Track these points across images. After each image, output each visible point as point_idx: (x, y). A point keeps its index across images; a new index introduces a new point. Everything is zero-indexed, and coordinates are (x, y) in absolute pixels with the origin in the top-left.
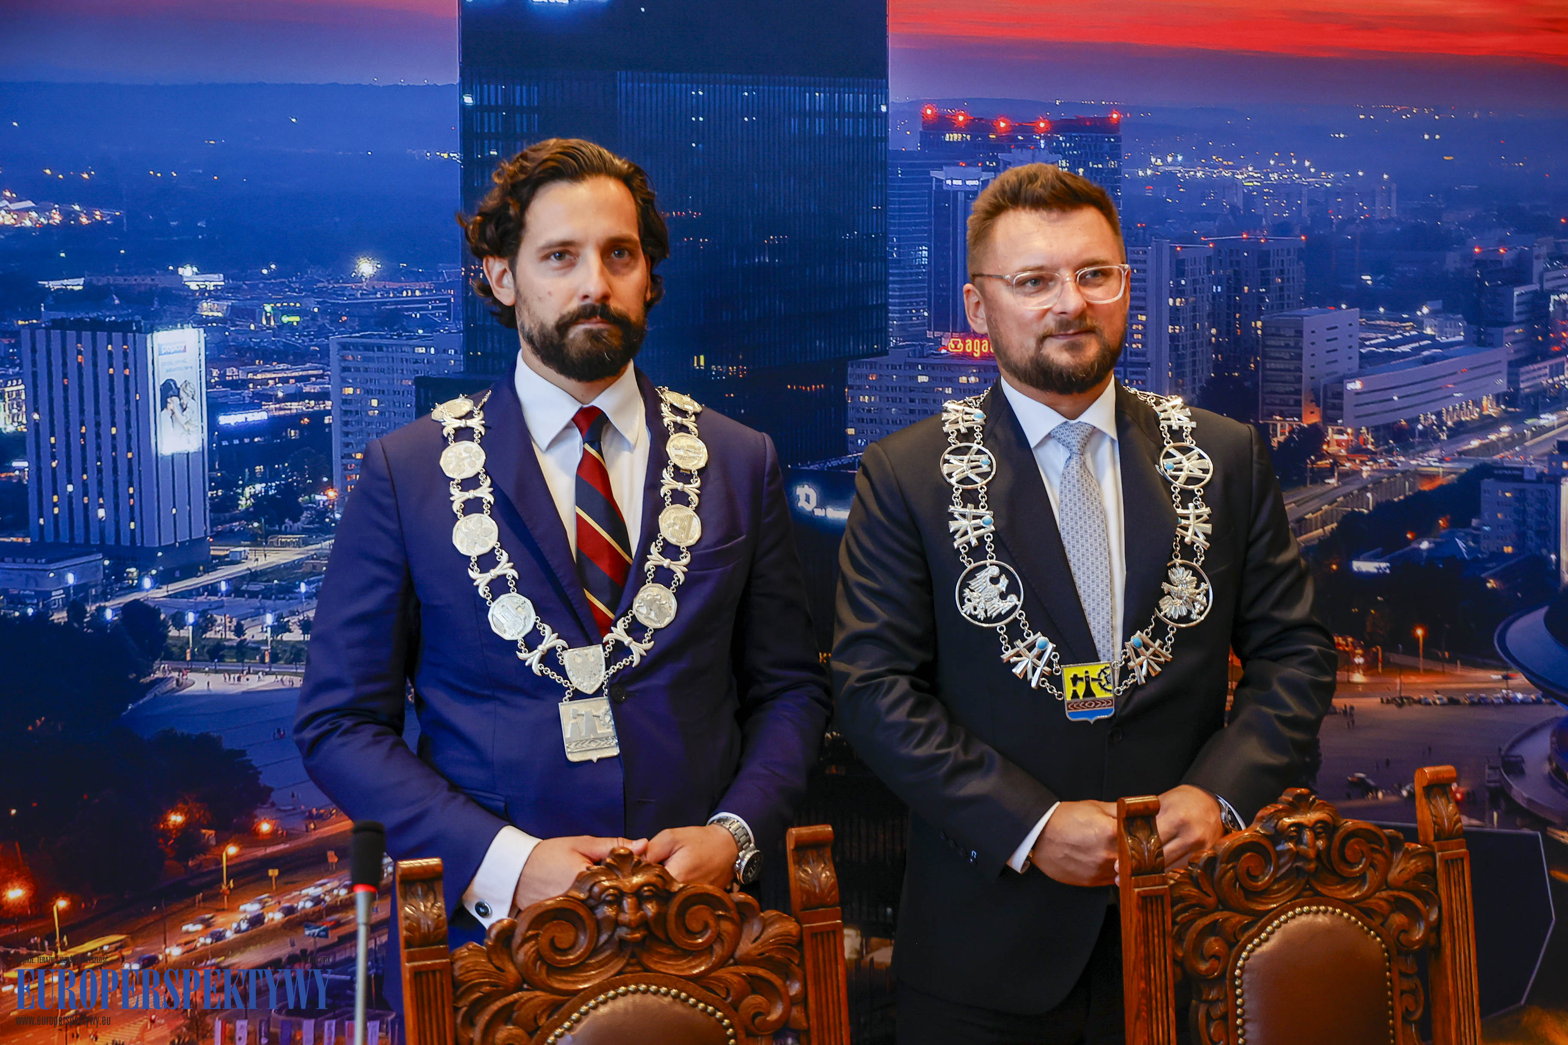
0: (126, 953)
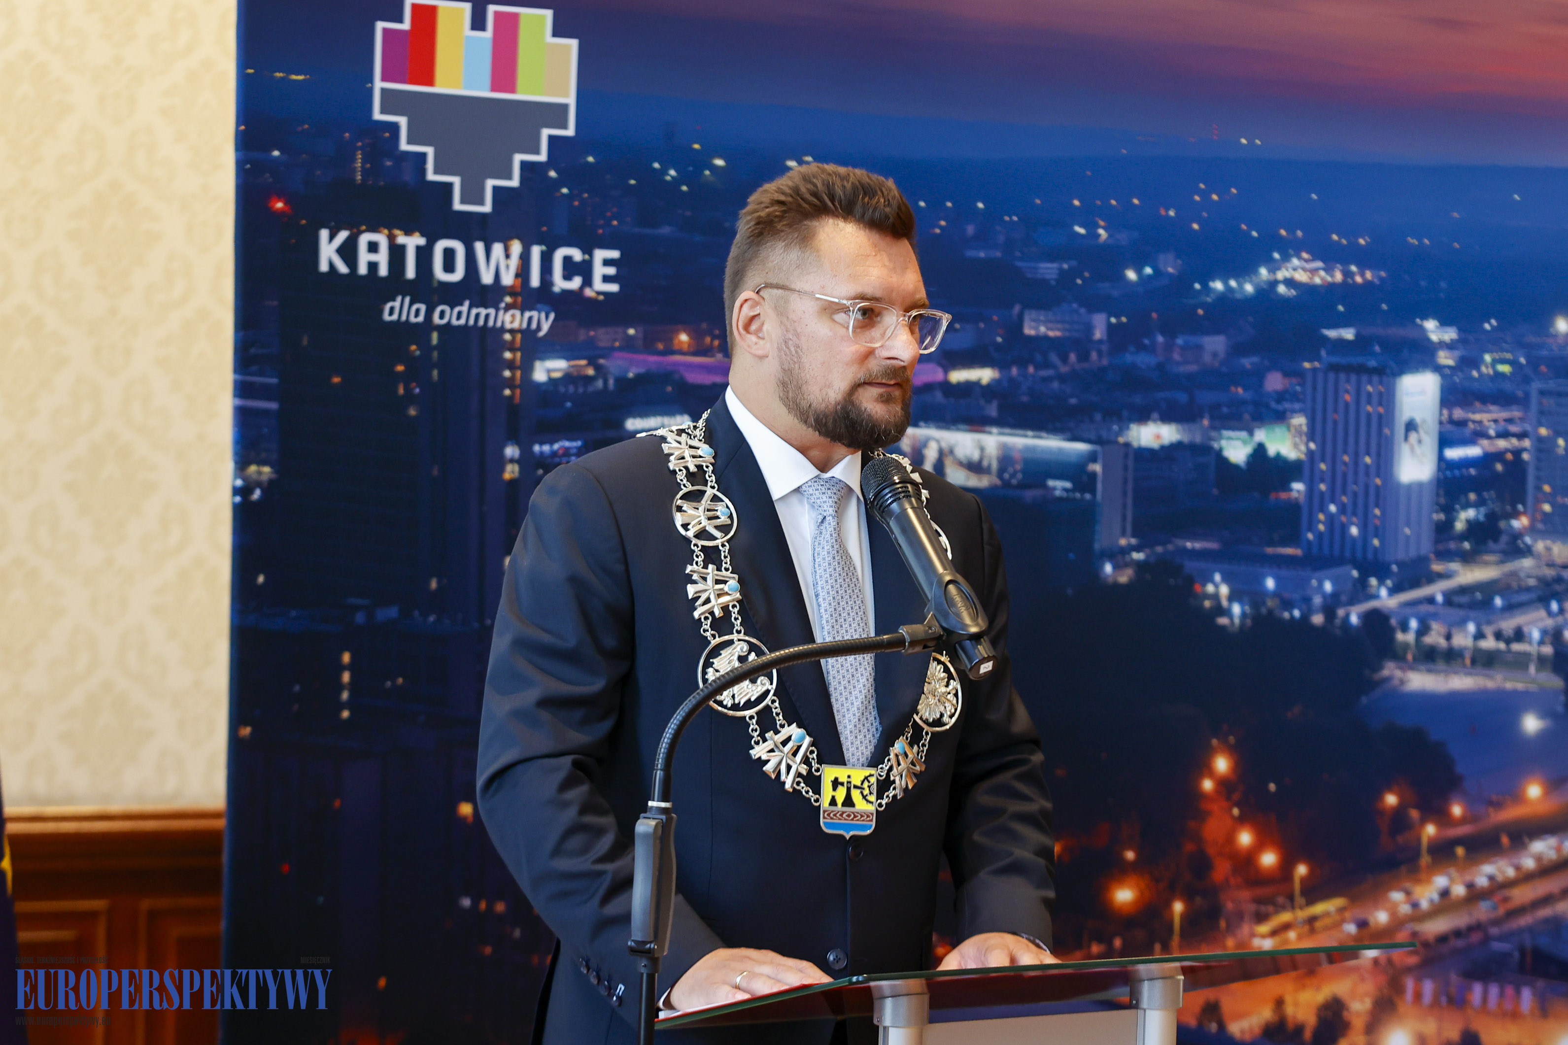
0: (1347, 915)
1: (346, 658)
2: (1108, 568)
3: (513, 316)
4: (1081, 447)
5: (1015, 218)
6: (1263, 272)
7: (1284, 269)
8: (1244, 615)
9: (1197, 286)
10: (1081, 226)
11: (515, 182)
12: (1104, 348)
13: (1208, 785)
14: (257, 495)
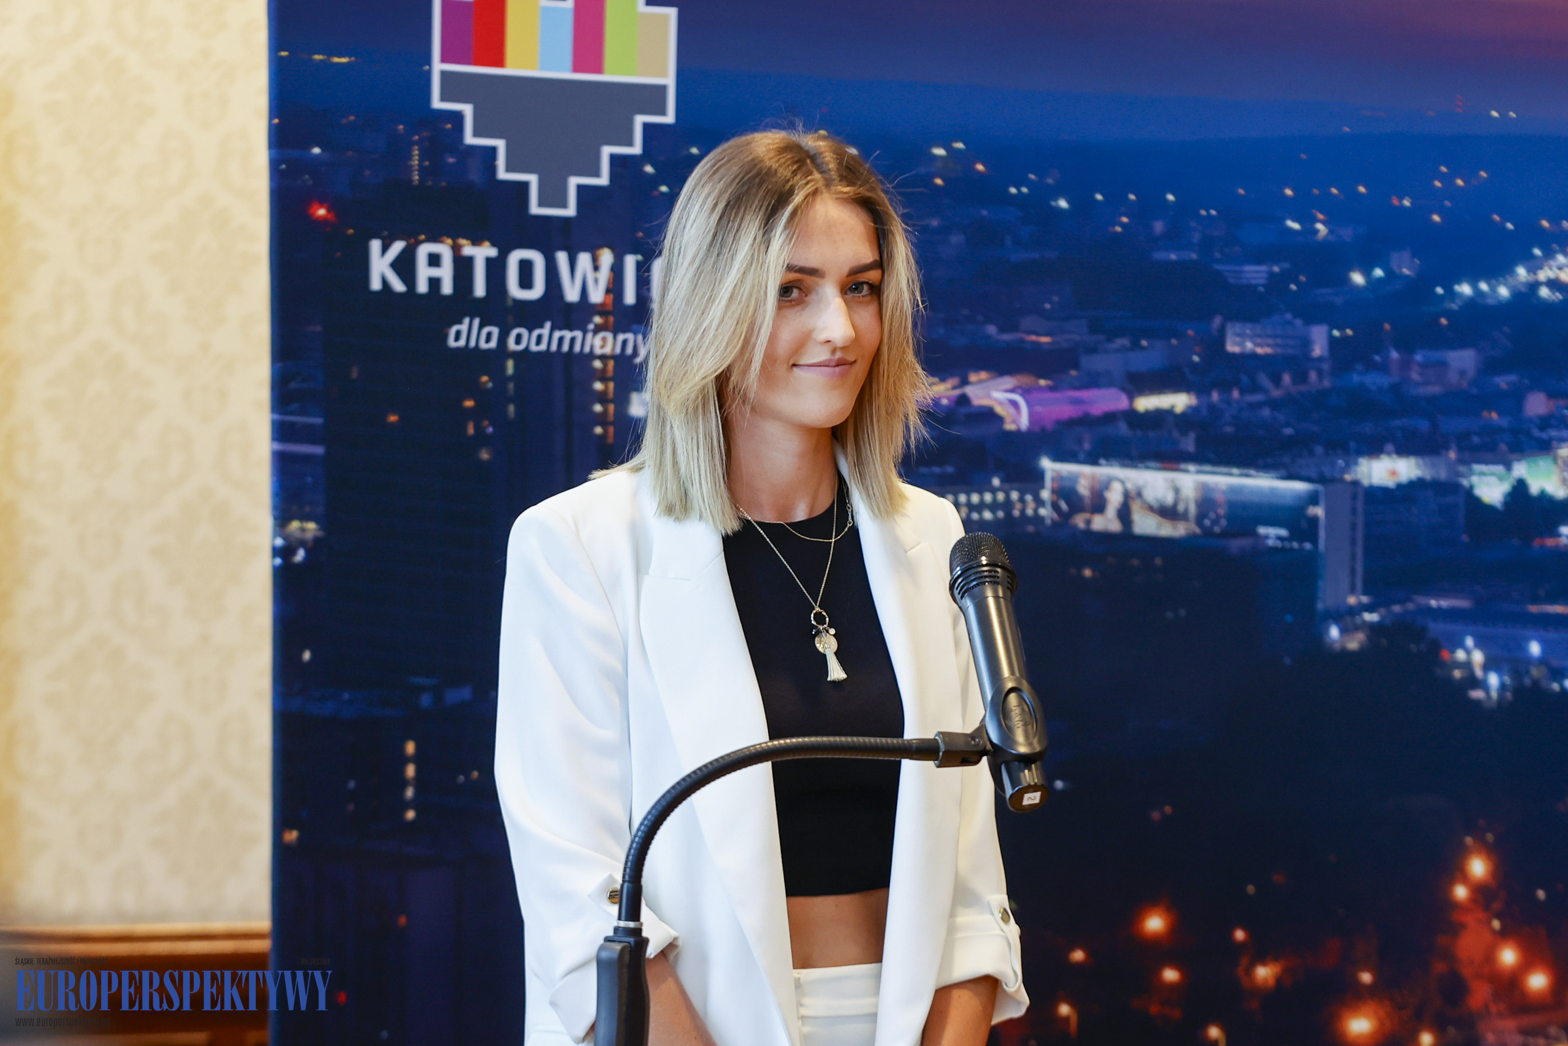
1: (410, 748)
2: (1334, 632)
3: (604, 339)
4: (1299, 487)
5: (1213, 212)
6: (1521, 272)
7: (1546, 269)
8: (1503, 687)
9: (1439, 290)
10: (1294, 220)
11: (603, 180)
12: (1325, 367)
13: (1461, 892)
14: (300, 555)
